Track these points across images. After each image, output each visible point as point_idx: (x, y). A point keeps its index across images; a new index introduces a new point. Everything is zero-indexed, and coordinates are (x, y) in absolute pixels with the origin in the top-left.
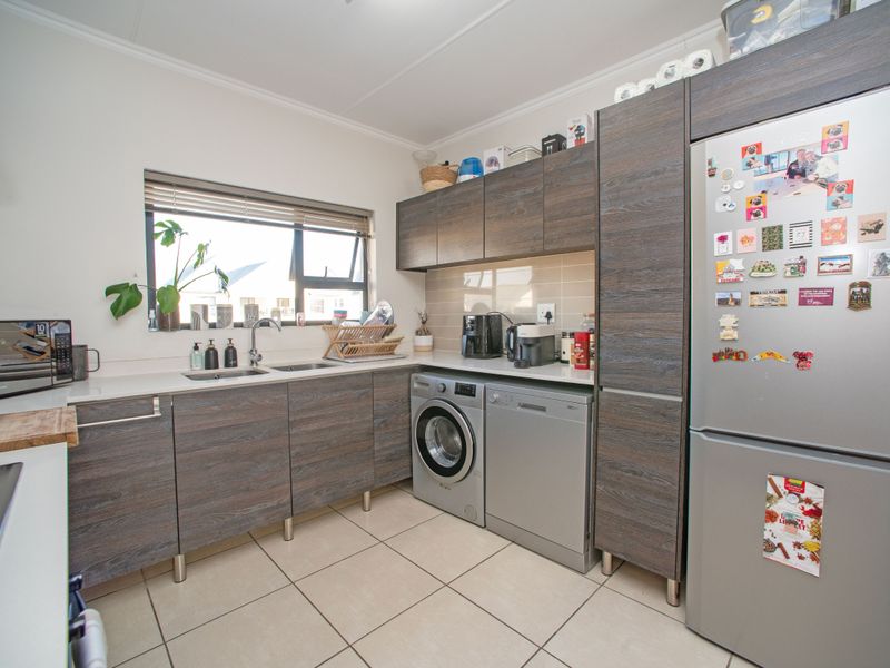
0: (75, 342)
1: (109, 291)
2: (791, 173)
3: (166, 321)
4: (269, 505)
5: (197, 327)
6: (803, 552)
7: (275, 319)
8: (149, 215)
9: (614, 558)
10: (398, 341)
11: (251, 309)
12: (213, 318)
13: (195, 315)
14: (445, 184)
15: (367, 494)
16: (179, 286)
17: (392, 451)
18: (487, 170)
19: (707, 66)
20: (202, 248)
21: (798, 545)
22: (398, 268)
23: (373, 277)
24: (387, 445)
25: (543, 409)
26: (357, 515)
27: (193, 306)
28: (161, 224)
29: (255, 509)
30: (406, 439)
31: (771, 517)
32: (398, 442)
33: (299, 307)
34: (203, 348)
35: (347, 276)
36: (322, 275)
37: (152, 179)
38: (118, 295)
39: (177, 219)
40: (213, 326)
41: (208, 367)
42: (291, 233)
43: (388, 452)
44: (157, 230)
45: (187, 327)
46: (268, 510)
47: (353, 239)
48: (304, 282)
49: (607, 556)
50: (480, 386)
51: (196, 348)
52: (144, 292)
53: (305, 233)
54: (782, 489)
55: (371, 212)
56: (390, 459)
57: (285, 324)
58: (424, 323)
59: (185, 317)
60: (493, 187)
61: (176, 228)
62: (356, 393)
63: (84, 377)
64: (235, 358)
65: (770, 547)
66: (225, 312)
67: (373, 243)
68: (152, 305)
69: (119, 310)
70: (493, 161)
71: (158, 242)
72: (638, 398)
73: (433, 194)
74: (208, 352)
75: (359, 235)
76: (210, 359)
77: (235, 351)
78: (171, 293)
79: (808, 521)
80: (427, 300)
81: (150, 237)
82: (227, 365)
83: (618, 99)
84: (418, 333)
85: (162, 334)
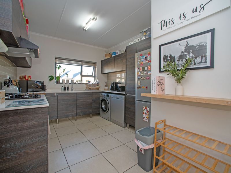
0: (44, 85)
1: (49, 77)
2: (145, 59)
3: (58, 82)
4: (72, 113)
5: (63, 83)
6: (147, 118)
7: (77, 82)
8: (56, 64)
9: (129, 125)
10: (100, 87)
11: (72, 81)
12: (65, 82)
13: (62, 81)
14: (109, 57)
15: (91, 115)
16: (60, 76)
17: (96, 107)
18: (116, 55)
19: (140, 41)
20: (64, 70)
21: (146, 117)
22: (101, 73)
23: (96, 75)
24: (95, 106)
25: (118, 98)
26: (89, 118)
27: (62, 80)
28: (58, 66)
29: (70, 114)
30: (99, 105)
31: (144, 113)
32: (98, 106)
33: (81, 80)
34: (64, 87)
35: (92, 75)
36: (86, 75)
37: (56, 58)
38: (50, 78)
39: (60, 65)
40: (65, 83)
41: (64, 90)
42: (80, 67)
43: (95, 107)
44: (57, 67)
45: (61, 83)
46: (72, 114)
47: (93, 68)
48: (82, 76)
49: (128, 125)
50: (110, 95)
51: (62, 87)
52: (54, 77)
53: (83, 67)
54: (145, 109)
55: (96, 63)
56: (95, 109)
57: (78, 83)
58: (106, 84)
59: (61, 82)
60: (116, 58)
61: (60, 66)
62: (89, 95)
63: (45, 90)
64: (69, 89)
65: (144, 118)
66: (68, 81)
67: (96, 68)
68: (56, 79)
69: (50, 80)
70: (117, 53)
71: (57, 69)
72: (131, 96)
73: (107, 59)
74: (64, 88)
75: (94, 67)
76: (65, 89)
77: (69, 88)
78: (59, 77)
79: (147, 113)
80: (108, 80)
81: (56, 68)
82: (67, 90)
83: (129, 45)
84: (105, 86)
85: (57, 84)
